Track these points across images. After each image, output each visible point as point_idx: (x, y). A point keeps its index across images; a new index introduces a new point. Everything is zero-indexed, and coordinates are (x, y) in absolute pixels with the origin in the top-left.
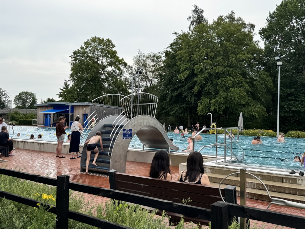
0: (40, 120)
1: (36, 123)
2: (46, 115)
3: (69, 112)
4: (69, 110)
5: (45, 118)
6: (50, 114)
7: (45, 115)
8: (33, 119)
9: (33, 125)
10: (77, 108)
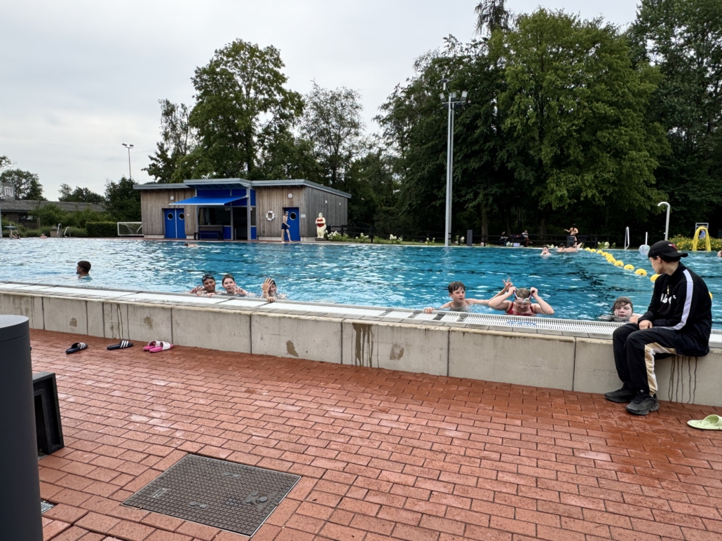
0: (152, 225)
1: (140, 232)
2: (167, 212)
3: (246, 205)
4: (246, 199)
5: (166, 220)
6: (181, 210)
7: (165, 211)
8: (118, 223)
9: (119, 237)
10: (265, 193)
